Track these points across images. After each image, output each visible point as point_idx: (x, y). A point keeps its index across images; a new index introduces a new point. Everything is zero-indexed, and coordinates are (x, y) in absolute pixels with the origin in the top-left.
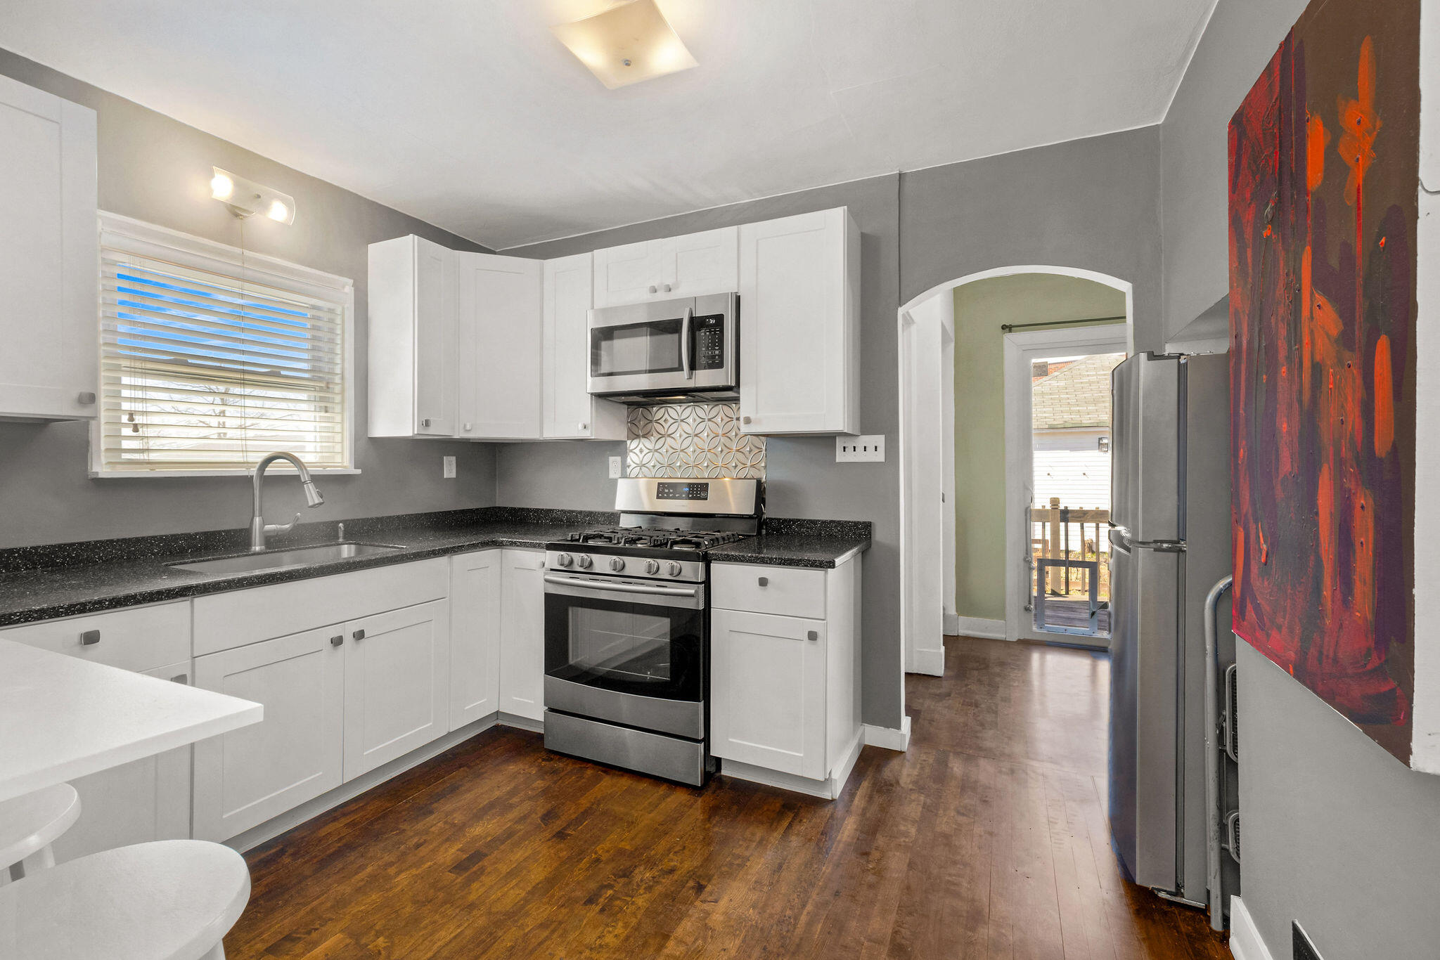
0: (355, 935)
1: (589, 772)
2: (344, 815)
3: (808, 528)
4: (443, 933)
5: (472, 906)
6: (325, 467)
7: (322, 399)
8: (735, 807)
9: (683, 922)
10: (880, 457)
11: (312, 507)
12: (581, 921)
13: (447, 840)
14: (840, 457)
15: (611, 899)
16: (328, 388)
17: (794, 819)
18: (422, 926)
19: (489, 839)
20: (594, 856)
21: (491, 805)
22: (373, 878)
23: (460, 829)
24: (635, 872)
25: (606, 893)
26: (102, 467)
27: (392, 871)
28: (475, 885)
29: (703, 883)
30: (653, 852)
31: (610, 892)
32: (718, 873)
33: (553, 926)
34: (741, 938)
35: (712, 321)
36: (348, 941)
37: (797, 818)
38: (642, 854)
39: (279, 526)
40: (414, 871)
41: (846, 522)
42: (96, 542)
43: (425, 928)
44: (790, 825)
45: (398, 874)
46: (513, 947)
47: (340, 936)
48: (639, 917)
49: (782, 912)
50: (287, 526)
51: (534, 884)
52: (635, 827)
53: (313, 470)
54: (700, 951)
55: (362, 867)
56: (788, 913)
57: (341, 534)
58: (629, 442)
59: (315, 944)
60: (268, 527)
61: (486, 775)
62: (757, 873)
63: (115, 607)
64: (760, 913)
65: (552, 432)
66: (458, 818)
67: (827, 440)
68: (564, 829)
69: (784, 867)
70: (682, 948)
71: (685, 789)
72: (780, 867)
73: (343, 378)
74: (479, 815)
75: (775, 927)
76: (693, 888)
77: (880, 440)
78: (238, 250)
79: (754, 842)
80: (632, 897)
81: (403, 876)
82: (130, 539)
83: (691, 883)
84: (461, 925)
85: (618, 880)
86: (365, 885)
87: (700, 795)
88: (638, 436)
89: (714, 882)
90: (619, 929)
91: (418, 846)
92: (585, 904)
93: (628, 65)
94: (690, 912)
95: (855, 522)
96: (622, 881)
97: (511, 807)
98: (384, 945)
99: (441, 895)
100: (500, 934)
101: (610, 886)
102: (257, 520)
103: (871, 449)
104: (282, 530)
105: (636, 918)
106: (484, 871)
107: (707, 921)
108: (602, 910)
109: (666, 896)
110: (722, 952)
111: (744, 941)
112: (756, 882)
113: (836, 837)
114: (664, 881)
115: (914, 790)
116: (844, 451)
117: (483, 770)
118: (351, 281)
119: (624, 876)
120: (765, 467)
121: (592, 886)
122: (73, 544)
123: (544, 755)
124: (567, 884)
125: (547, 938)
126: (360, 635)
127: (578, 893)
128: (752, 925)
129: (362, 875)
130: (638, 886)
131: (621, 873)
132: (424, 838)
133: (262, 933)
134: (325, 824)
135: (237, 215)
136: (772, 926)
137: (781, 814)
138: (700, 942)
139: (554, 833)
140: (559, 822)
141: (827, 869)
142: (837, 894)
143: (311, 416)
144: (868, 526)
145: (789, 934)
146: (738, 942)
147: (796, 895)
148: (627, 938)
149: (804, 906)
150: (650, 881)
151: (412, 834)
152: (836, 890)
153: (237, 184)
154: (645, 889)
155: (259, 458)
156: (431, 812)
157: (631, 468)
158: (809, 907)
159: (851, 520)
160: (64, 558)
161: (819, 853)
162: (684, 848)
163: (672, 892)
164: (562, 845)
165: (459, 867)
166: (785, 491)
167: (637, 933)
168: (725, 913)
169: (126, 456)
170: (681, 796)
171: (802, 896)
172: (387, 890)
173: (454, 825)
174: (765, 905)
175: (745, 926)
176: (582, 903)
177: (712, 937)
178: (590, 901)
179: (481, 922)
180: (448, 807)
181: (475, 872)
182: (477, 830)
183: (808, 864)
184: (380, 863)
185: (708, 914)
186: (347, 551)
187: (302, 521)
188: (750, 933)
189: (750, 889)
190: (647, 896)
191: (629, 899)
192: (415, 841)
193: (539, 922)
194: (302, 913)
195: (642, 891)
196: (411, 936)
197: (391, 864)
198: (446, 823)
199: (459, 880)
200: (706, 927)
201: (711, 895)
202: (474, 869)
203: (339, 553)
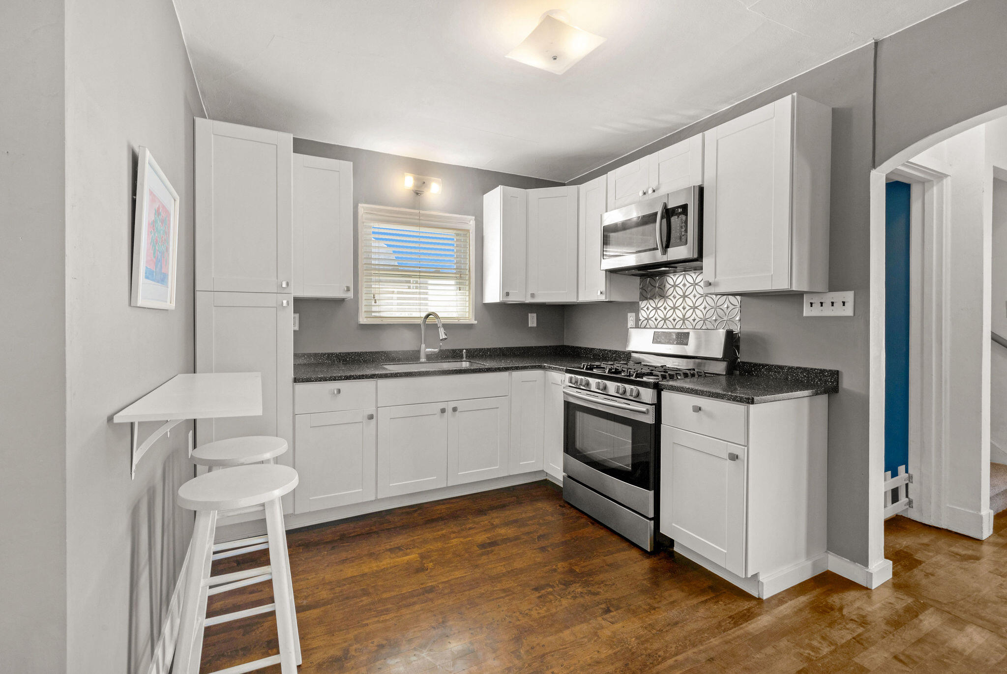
0: (422, 557)
1: (583, 521)
2: (448, 503)
3: (775, 372)
4: (457, 573)
5: (477, 566)
6: (459, 320)
7: (460, 284)
8: (669, 574)
9: (583, 625)
10: (848, 311)
11: (441, 340)
12: (525, 597)
13: (485, 531)
14: (807, 311)
15: (549, 593)
16: (461, 277)
17: (712, 598)
18: (450, 565)
19: (505, 537)
20: (554, 567)
21: (516, 521)
22: (444, 536)
23: (494, 527)
24: (573, 585)
25: (548, 589)
26: (363, 320)
27: (453, 536)
28: (484, 557)
29: (611, 609)
30: (592, 579)
31: (550, 589)
32: (627, 608)
33: (508, 593)
34: (615, 651)
35: (680, 210)
36: (419, 559)
37: (716, 599)
38: (584, 577)
39: (433, 350)
40: (462, 540)
41: (812, 369)
42: (361, 352)
43: (451, 567)
44: (706, 601)
45: (454, 538)
46: (484, 594)
47: (417, 555)
48: (558, 609)
49: (657, 650)
50: (436, 350)
51: (513, 568)
52: (589, 561)
53: (443, 321)
54: (582, 645)
55: (442, 529)
56: (661, 653)
57: (464, 356)
58: (640, 302)
59: (407, 555)
60: (428, 350)
61: (523, 505)
62: (655, 619)
63: (346, 380)
64: (639, 644)
65: (584, 298)
66: (496, 521)
67: (793, 297)
68: (548, 546)
69: (680, 625)
70: (572, 638)
71: (640, 550)
72: (676, 623)
73: (469, 271)
74: (507, 524)
75: (643, 656)
76: (602, 609)
77: (849, 296)
78: (417, 211)
79: (667, 600)
80: (562, 598)
81: (456, 540)
82: (373, 352)
83: (603, 606)
84: (467, 573)
85: (560, 585)
86: (438, 538)
87: (648, 558)
88: (646, 299)
89: (619, 611)
90: (543, 612)
91: (470, 529)
92: (533, 589)
93: (555, 59)
94: (591, 622)
95: (820, 370)
96: (561, 586)
97: (527, 525)
98: (430, 567)
99: (467, 555)
100: (481, 585)
101: (552, 587)
102: (423, 346)
103: (838, 304)
104: (434, 352)
105: (556, 609)
106: (493, 552)
107: (598, 631)
108: (540, 597)
109: (583, 605)
110: (596, 653)
111: (615, 654)
112: (650, 624)
113: (741, 624)
114: (586, 597)
115: (856, 621)
116: (811, 306)
117: (523, 501)
118: (474, 217)
119: (564, 585)
120: (740, 320)
121: (543, 582)
122: (353, 353)
123: (562, 503)
124: (530, 576)
125: (502, 597)
126: (455, 409)
127: (533, 583)
128: (628, 648)
129: (440, 533)
130: (569, 593)
131: (563, 582)
132: (476, 526)
133: (391, 542)
134: (439, 504)
135: (417, 194)
136: (642, 655)
137: (703, 592)
138: (586, 640)
139: (540, 546)
140: (546, 542)
141: (715, 641)
142: (711, 660)
143: (454, 293)
144: (836, 374)
145: (651, 665)
146: (610, 652)
147: (675, 645)
148: (544, 617)
149: (676, 655)
150: (578, 594)
151: (471, 522)
152: (712, 656)
153: (416, 179)
154: (573, 597)
155: (424, 315)
156: (486, 515)
157: (641, 321)
158: (680, 657)
159: (817, 368)
160: (350, 358)
161: (717, 628)
162: (614, 584)
163: (588, 606)
164: (540, 555)
165: (483, 546)
166: (756, 340)
167: (551, 617)
168: (614, 633)
169: (373, 314)
170: (634, 554)
171: (679, 648)
172: (446, 544)
173: (493, 524)
174: (647, 641)
175: (623, 646)
176: (531, 588)
177: (595, 641)
178: (536, 589)
179: (477, 575)
180: (495, 515)
181: (488, 551)
182: (502, 531)
183: (700, 631)
184: (450, 530)
185: (602, 627)
186: (465, 365)
187: (444, 348)
188: (623, 651)
189: (642, 627)
190: (571, 601)
191: (559, 597)
192: (471, 526)
193: (504, 588)
194: (409, 540)
195: (569, 597)
196: (443, 568)
197: (454, 532)
198: (489, 522)
199: (478, 552)
200: (596, 634)
201: (612, 618)
202: (488, 549)
203: (462, 365)
